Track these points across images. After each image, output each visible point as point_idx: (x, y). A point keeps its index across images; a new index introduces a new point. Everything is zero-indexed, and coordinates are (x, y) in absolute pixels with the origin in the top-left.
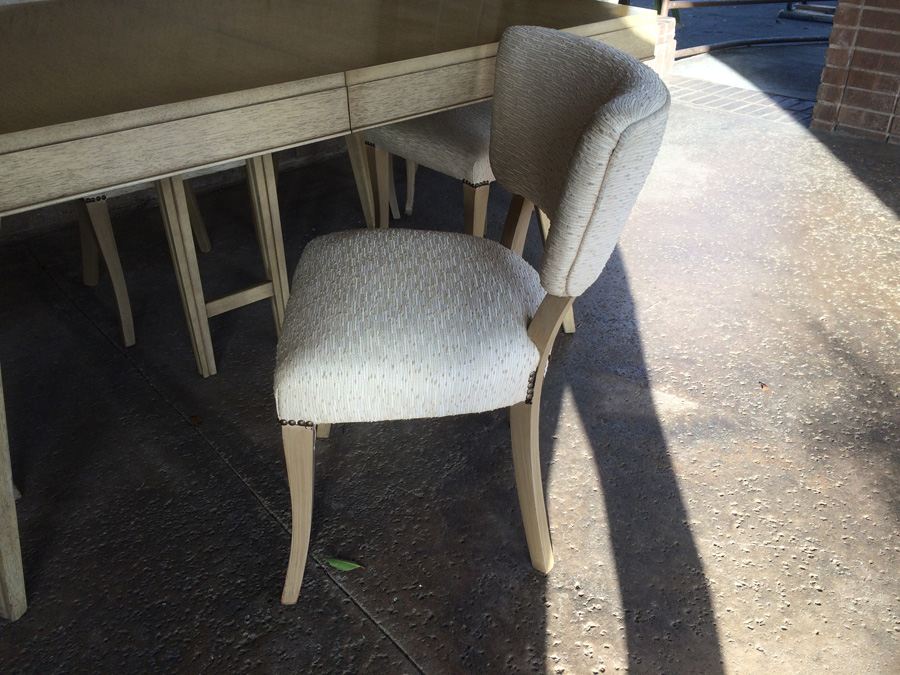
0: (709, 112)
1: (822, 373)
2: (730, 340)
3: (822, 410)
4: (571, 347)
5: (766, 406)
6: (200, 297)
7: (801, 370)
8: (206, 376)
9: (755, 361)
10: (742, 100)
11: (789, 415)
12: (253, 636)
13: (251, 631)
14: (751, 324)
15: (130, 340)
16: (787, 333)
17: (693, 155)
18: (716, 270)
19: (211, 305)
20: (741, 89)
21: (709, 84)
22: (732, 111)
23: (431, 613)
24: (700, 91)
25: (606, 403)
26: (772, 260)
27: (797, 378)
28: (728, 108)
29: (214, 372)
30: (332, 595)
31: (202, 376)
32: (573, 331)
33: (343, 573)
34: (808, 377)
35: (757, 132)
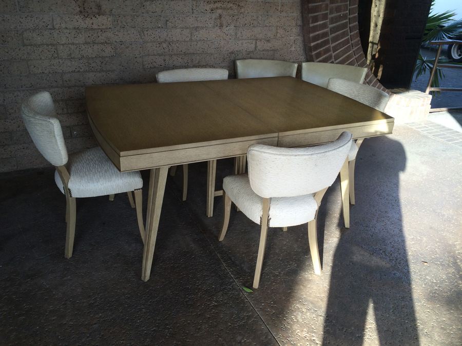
0: (438, 141)
1: (448, 265)
2: (413, 244)
3: (442, 278)
4: (347, 233)
5: (419, 272)
6: (213, 189)
7: (439, 261)
8: (209, 216)
9: (421, 254)
10: (457, 138)
11: (427, 277)
12: (216, 304)
13: (215, 302)
14: (425, 239)
15: (184, 199)
16: (439, 246)
17: (424, 161)
18: (417, 214)
19: (216, 192)
20: (459, 132)
21: (444, 127)
22: (450, 143)
23: (274, 312)
24: (438, 130)
25: (355, 257)
26: (444, 215)
27: (436, 264)
28: (449, 141)
29: (212, 216)
30: (242, 298)
31: (207, 216)
32: (349, 227)
33: (247, 292)
34: (442, 265)
35: (459, 155)
